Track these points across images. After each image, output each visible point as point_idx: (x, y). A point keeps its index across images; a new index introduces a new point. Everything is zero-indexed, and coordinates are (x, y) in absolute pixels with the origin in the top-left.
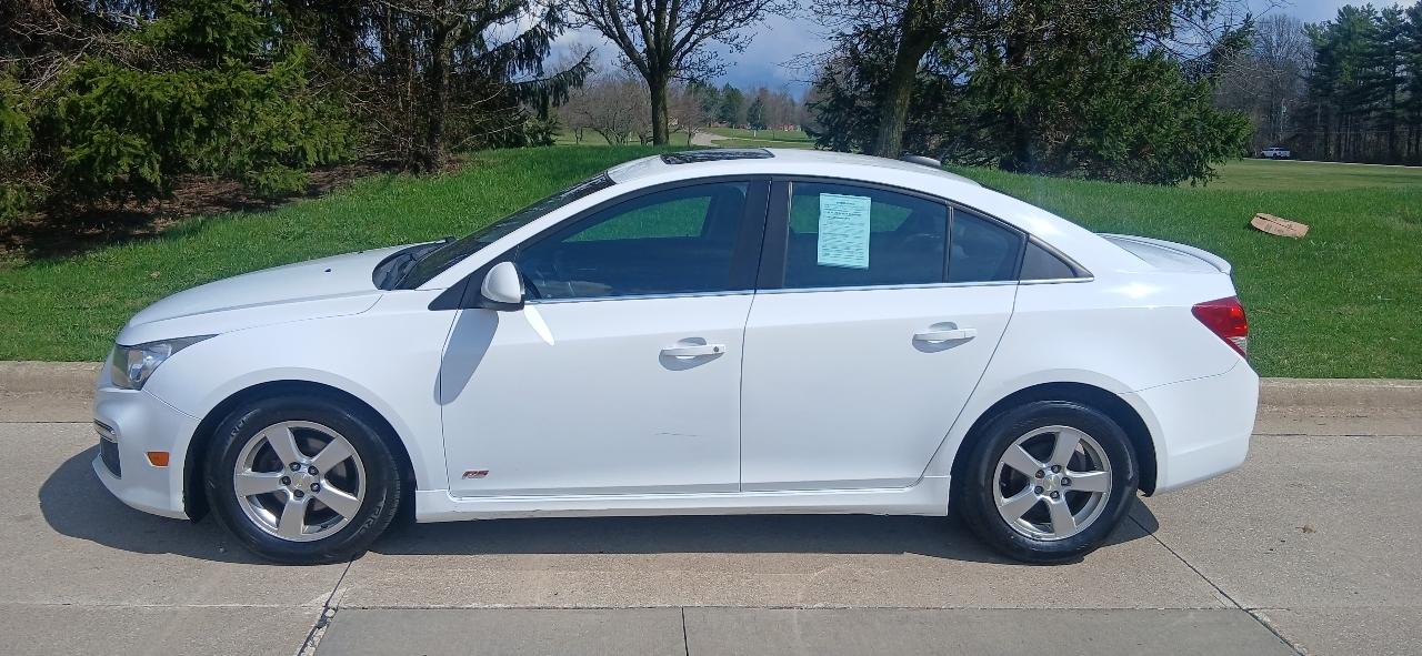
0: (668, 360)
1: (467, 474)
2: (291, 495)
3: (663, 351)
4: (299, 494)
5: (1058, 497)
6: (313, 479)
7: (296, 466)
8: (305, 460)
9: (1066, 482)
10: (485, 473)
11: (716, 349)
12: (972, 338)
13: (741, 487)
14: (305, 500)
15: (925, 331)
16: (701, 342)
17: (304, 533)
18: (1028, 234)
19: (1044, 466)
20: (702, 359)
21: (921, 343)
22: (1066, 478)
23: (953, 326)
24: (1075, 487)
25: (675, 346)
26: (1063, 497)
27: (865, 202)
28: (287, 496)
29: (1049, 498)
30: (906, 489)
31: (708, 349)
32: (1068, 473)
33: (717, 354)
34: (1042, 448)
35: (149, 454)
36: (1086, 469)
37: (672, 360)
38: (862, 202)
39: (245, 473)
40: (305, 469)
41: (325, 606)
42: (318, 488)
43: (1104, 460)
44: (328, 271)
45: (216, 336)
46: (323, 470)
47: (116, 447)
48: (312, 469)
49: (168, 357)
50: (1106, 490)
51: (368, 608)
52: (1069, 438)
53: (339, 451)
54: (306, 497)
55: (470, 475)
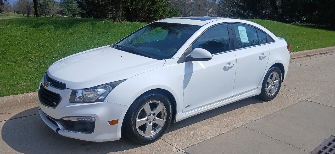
3: (224, 67)
6: (154, 117)
8: (152, 112)
11: (233, 65)
12: (266, 56)
13: (232, 97)
16: (230, 63)
18: (267, 33)
19: (272, 80)
20: (230, 68)
21: (260, 58)
23: (263, 54)
24: (275, 84)
25: (226, 65)
28: (147, 124)
30: (255, 90)
34: (272, 77)
35: (109, 122)
36: (275, 80)
37: (225, 69)
38: (244, 28)
39: (138, 120)
40: (152, 115)
41: (179, 150)
42: (155, 119)
43: (279, 78)
44: (122, 57)
45: (126, 79)
46: (157, 114)
47: (94, 122)
48: (154, 114)
49: (113, 89)
50: (278, 83)
51: (189, 147)
52: (275, 74)
53: (161, 107)
54: (152, 123)
55: (187, 107)
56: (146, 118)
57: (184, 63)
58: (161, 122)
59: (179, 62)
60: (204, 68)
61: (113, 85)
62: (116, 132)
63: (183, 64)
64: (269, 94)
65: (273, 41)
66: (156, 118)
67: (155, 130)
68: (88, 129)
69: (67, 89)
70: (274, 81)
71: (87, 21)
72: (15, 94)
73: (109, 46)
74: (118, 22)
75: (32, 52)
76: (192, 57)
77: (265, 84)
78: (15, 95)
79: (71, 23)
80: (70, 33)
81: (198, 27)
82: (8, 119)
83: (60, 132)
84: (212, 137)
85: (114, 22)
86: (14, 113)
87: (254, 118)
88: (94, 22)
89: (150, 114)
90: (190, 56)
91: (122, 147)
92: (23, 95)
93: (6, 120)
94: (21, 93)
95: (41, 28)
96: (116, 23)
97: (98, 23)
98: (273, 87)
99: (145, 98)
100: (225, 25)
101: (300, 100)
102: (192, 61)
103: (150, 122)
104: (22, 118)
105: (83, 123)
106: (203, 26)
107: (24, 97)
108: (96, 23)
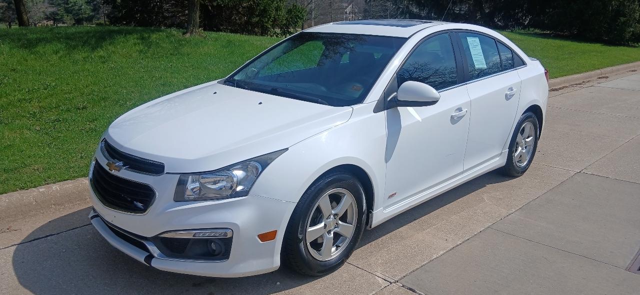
1: (390, 197)
2: (326, 234)
3: (452, 117)
6: (335, 222)
8: (333, 211)
10: (395, 194)
12: (515, 93)
13: (463, 172)
16: (461, 110)
17: (332, 253)
20: (461, 118)
22: (526, 142)
23: (511, 89)
24: (527, 145)
25: (454, 113)
26: (525, 149)
30: (498, 159)
31: (464, 112)
35: (259, 236)
36: (528, 137)
37: (454, 120)
38: (477, 40)
39: (310, 229)
40: (332, 217)
41: (391, 283)
42: (337, 225)
43: (533, 133)
44: (260, 103)
45: (287, 149)
46: (340, 215)
47: (230, 240)
48: (335, 215)
49: (263, 169)
50: (532, 144)
51: (407, 275)
52: (528, 126)
53: (348, 200)
54: (332, 233)
56: (322, 225)
57: (386, 111)
58: (348, 230)
59: (377, 110)
60: (420, 119)
61: (264, 162)
62: (272, 256)
63: (383, 114)
64: (518, 164)
65: (523, 63)
66: (340, 222)
67: (338, 247)
68: (216, 253)
69: (167, 173)
70: (527, 140)
71: (130, 33)
72: (22, 189)
73: (216, 82)
74: (191, 33)
75: (31, 100)
76: (399, 99)
77: (513, 146)
78: (24, 191)
79: (100, 38)
80: (101, 57)
81: (402, 41)
82: (19, 241)
83: (155, 264)
84: (442, 252)
85: (184, 34)
86: (27, 228)
87: (504, 212)
88: (146, 35)
89: (330, 215)
90: (395, 97)
91: (278, 283)
92: (41, 190)
93: (15, 245)
94: (35, 187)
95: (40, 48)
96: (188, 35)
97: (154, 36)
98: (524, 151)
99: (322, 183)
100: (447, 35)
101: (572, 173)
102: (399, 108)
103: (329, 232)
104: (49, 238)
105: (207, 242)
106: (409, 38)
107: (43, 193)
108: (149, 37)
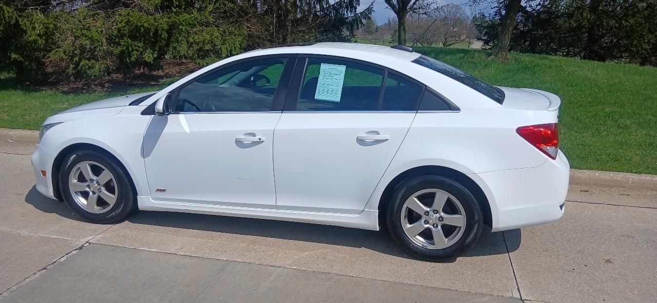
0: (239, 143)
1: (157, 190)
2: (91, 193)
3: (236, 139)
4: (94, 193)
5: (437, 226)
6: (98, 187)
7: (92, 180)
8: (95, 178)
9: (441, 219)
10: (165, 190)
11: (260, 139)
12: (387, 140)
13: (277, 207)
14: (96, 196)
15: (363, 135)
16: (254, 135)
17: (97, 210)
18: (426, 86)
19: (428, 209)
20: (254, 143)
21: (361, 141)
22: (441, 217)
23: (378, 133)
24: (446, 222)
25: (242, 137)
26: (439, 227)
27: (343, 68)
28: (90, 193)
29: (432, 227)
30: (357, 215)
31: (256, 139)
32: (442, 214)
33: (260, 142)
34: (428, 200)
35: (41, 171)
37: (242, 143)
39: (74, 182)
40: (96, 182)
41: (87, 241)
42: (100, 190)
46: (101, 184)
50: (463, 226)
52: (442, 196)
54: (96, 194)
55: (161, 190)
56: (86, 184)
57: (153, 116)
58: (110, 199)
59: (144, 113)
60: (187, 130)
62: (46, 186)
63: (149, 118)
64: (420, 241)
98: (435, 229)
